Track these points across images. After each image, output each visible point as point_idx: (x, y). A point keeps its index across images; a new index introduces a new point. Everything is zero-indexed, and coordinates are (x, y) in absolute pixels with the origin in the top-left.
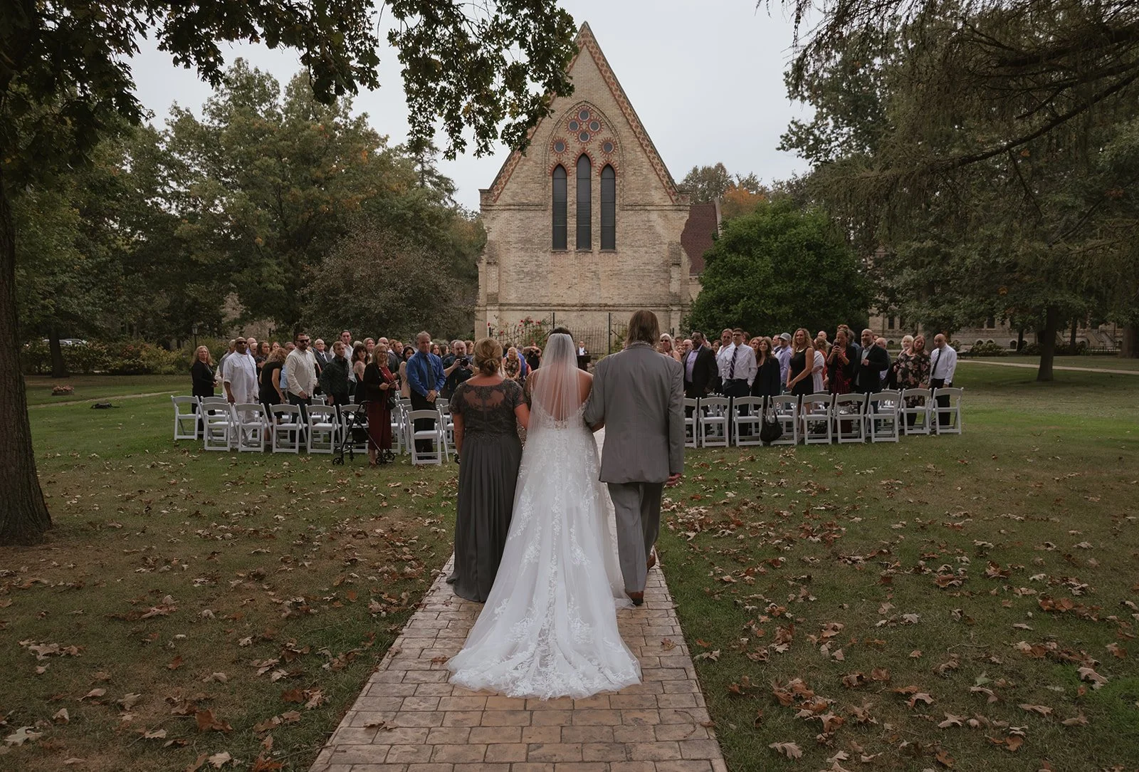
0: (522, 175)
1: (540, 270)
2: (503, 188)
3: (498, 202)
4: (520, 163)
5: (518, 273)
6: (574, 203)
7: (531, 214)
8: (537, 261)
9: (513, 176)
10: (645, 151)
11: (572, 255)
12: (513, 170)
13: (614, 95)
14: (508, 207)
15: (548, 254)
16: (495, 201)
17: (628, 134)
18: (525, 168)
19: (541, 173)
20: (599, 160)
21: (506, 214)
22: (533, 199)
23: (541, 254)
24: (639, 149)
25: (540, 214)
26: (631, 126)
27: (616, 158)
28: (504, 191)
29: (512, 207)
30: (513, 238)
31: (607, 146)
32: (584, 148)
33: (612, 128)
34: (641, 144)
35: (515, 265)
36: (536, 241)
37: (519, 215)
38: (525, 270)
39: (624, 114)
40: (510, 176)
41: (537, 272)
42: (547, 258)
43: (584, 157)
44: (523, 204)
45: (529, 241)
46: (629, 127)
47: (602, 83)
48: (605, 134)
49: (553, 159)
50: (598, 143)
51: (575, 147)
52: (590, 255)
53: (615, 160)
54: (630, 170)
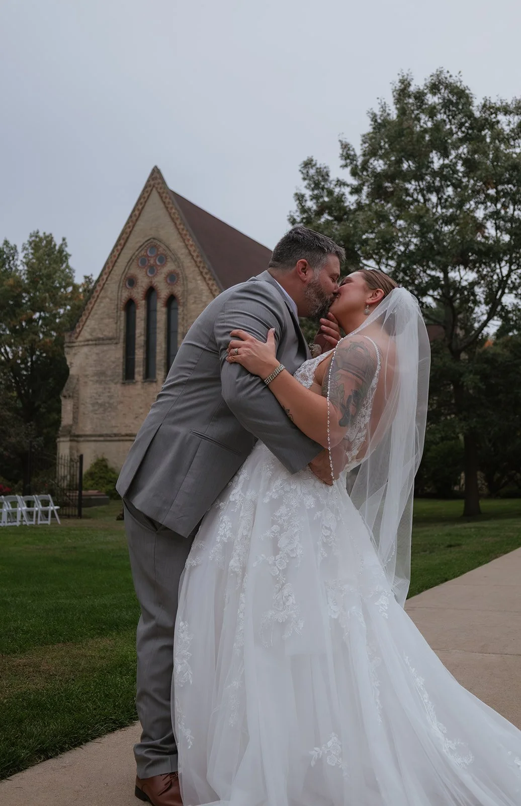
0: (99, 312)
1: (112, 401)
2: (83, 325)
3: (80, 339)
4: (98, 301)
5: (93, 405)
6: (141, 335)
7: (105, 348)
8: (109, 392)
9: (92, 313)
10: (205, 278)
11: (139, 386)
12: (92, 308)
13: (178, 229)
14: (87, 343)
15: (119, 386)
16: (77, 338)
17: (190, 264)
18: (102, 305)
19: (114, 309)
20: (164, 292)
21: (85, 350)
22: (108, 333)
23: (112, 385)
24: (199, 278)
25: (113, 347)
26: (193, 256)
27: (179, 288)
28: (85, 328)
29: (91, 342)
30: (90, 371)
31: (172, 278)
32: (151, 282)
33: (176, 260)
34: (201, 273)
35: (91, 398)
36: (109, 373)
37: (96, 350)
38: (100, 401)
39: (186, 246)
40: (89, 313)
41: (108, 403)
42: (117, 389)
43: (151, 292)
44: (99, 339)
45: (103, 373)
46: (190, 257)
47: (168, 219)
48: (170, 267)
49: (125, 295)
50: (163, 276)
51: (143, 282)
52: (154, 385)
53: (178, 290)
54: (191, 299)
